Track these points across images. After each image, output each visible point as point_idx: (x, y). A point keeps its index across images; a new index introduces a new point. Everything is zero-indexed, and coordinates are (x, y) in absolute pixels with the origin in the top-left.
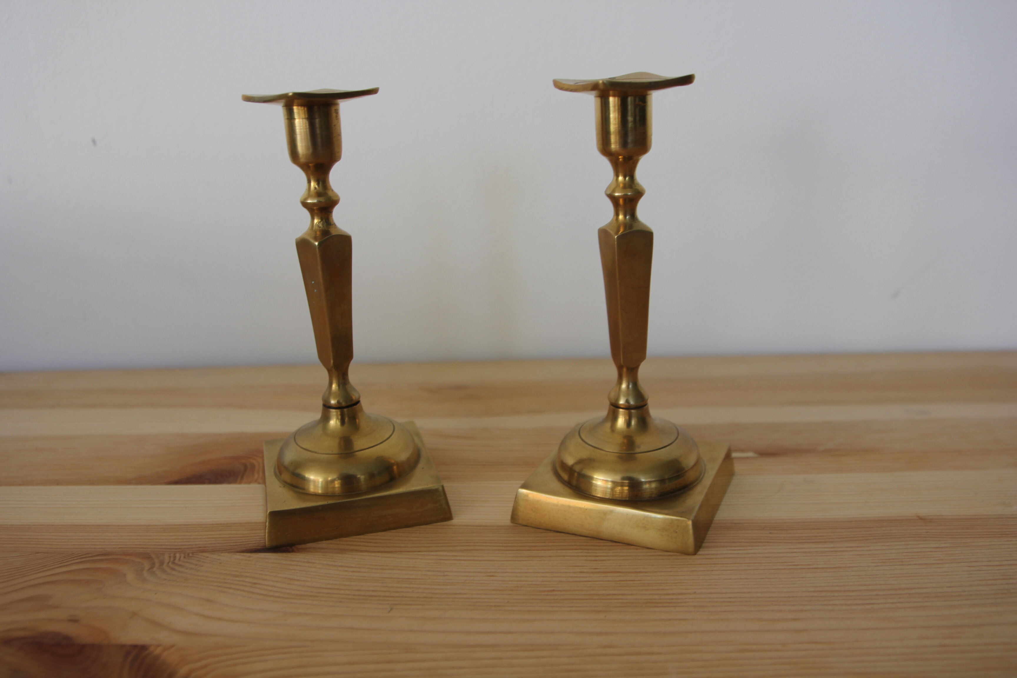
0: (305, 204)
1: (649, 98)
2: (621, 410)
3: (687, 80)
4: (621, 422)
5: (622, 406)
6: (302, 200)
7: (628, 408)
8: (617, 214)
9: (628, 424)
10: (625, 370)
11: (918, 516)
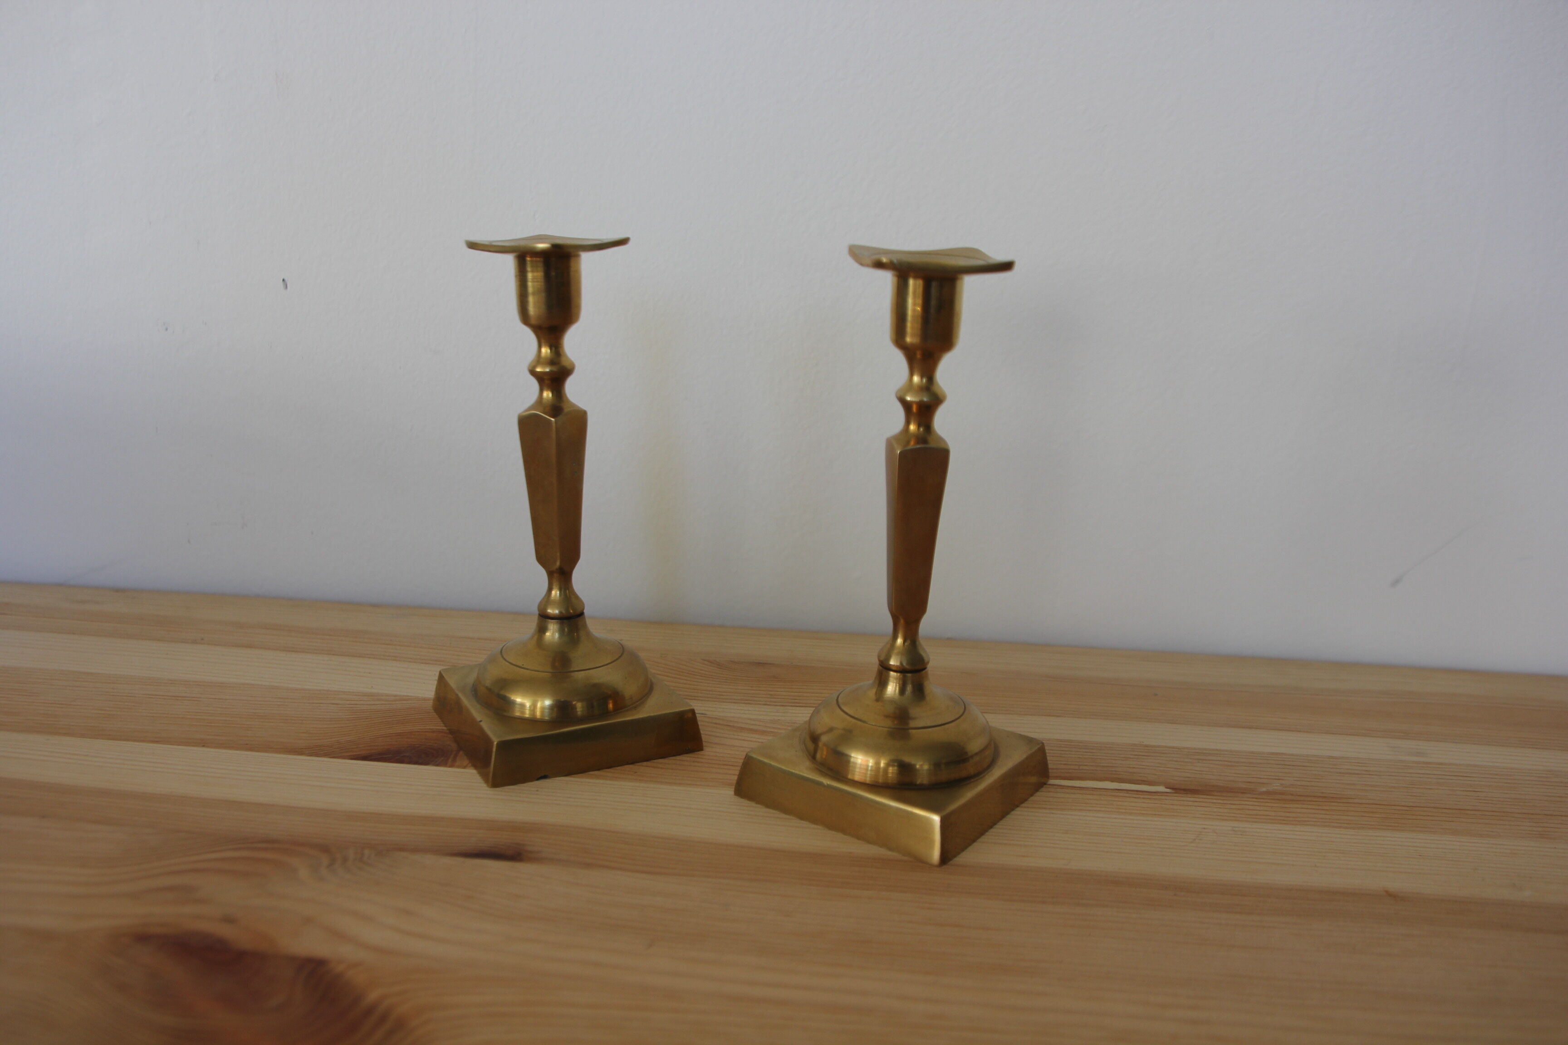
0: (533, 372)
1: (958, 283)
2: (892, 673)
3: (1007, 266)
4: (892, 689)
5: (894, 668)
6: (530, 368)
7: (901, 670)
8: (908, 423)
9: (902, 691)
10: (902, 621)
11: (1387, 892)
